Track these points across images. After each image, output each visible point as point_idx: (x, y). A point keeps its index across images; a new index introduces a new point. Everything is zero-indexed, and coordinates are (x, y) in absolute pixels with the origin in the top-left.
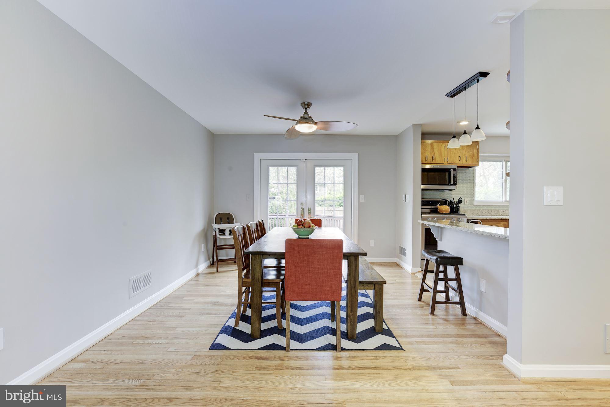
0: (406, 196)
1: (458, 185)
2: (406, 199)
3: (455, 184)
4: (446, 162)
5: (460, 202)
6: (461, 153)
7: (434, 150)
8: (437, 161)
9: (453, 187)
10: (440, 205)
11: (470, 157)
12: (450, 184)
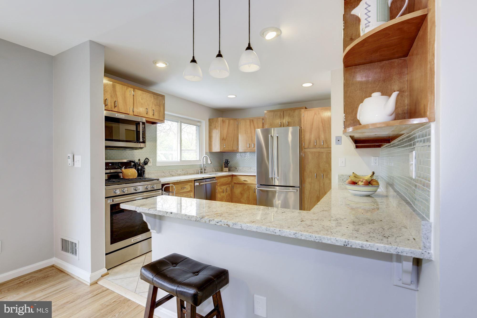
0: (75, 156)
1: (147, 143)
2: (75, 161)
3: (144, 142)
4: (131, 113)
5: (146, 163)
6: (147, 104)
7: (116, 94)
8: (120, 109)
9: (142, 145)
10: (125, 168)
11: (157, 112)
12: (138, 141)
